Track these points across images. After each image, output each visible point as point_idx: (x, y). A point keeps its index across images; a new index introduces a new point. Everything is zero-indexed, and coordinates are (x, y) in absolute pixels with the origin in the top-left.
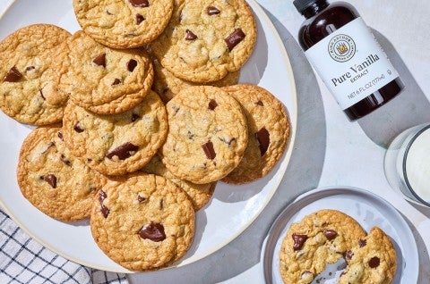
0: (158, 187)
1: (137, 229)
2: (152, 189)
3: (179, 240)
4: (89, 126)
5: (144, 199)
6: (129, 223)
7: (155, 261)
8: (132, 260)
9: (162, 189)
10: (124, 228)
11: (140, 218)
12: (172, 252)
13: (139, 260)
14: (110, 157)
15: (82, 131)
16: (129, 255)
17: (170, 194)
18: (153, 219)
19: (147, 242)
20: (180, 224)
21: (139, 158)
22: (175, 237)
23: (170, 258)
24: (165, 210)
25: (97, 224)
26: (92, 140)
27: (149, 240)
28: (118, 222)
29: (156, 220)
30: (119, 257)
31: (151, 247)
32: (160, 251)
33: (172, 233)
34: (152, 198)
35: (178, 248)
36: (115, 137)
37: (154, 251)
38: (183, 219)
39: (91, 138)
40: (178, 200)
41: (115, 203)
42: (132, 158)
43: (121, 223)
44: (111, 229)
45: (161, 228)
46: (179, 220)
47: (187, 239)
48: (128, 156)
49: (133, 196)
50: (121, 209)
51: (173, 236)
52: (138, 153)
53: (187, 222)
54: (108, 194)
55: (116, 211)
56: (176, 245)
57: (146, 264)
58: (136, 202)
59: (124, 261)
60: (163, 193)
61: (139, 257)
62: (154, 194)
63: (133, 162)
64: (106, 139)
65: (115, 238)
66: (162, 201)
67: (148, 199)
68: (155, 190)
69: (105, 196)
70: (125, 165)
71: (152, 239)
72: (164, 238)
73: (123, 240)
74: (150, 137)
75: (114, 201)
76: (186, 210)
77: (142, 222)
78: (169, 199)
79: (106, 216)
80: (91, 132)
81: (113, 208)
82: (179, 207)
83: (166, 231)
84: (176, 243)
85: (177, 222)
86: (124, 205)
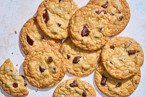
0: (104, 37)
1: (88, 24)
2: (104, 34)
3: (80, 42)
4: (61, 5)
5: (101, 30)
6: (92, 22)
7: (73, 30)
8: (75, 20)
9: (104, 39)
10: (90, 19)
11: (93, 27)
12: (76, 38)
13: (75, 23)
14: (46, 10)
15: (59, 2)
16: (78, 19)
17: (101, 42)
18: (91, 32)
19: (82, 28)
20: (87, 44)
21: (42, 22)
22: (82, 41)
23: (73, 36)
24: (94, 38)
25: (94, 8)
26: (54, 5)
27: (82, 29)
28: (93, 17)
29: (91, 34)
30: (77, 15)
31: (79, 29)
32: (77, 33)
33: (84, 40)
34: (100, 34)
35: (77, 41)
36: (53, 14)
37: (77, 30)
38: (89, 45)
39: (55, 5)
40: (98, 45)
41: (101, 17)
42: (43, 19)
43: (92, 18)
44: (90, 14)
45: (87, 35)
46: (89, 44)
47: (80, 46)
48: (44, 18)
49: (103, 25)
50: (98, 19)
51: (83, 40)
52: (44, 22)
53: (87, 47)
54: (106, 15)
55: (98, 17)
56: (78, 40)
57: (72, 26)
58: (100, 26)
59: (75, 17)
60: (102, 39)
61: (76, 23)
62: (102, 35)
63: (41, 19)
64: (54, 10)
65: (86, 14)
66: (99, 38)
67: (100, 32)
68: (104, 35)
69: (105, 13)
70: (40, 15)
71: (83, 30)
72: (82, 36)
73: (84, 18)
74: (49, 29)
75: (102, 17)
76: (93, 48)
77: (91, 27)
78: (99, 41)
79: (96, 12)
80: (58, 5)
81: (99, 16)
82: (94, 45)
83: (85, 37)
84: (79, 41)
85: (88, 43)
86: (100, 21)
